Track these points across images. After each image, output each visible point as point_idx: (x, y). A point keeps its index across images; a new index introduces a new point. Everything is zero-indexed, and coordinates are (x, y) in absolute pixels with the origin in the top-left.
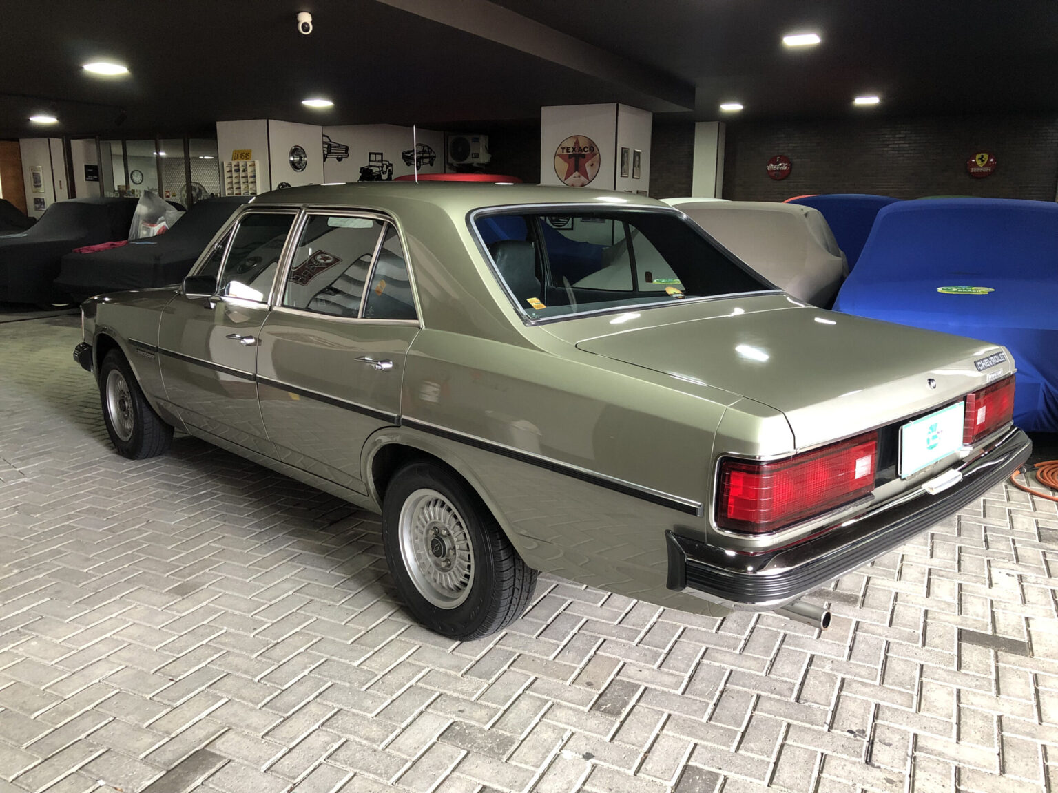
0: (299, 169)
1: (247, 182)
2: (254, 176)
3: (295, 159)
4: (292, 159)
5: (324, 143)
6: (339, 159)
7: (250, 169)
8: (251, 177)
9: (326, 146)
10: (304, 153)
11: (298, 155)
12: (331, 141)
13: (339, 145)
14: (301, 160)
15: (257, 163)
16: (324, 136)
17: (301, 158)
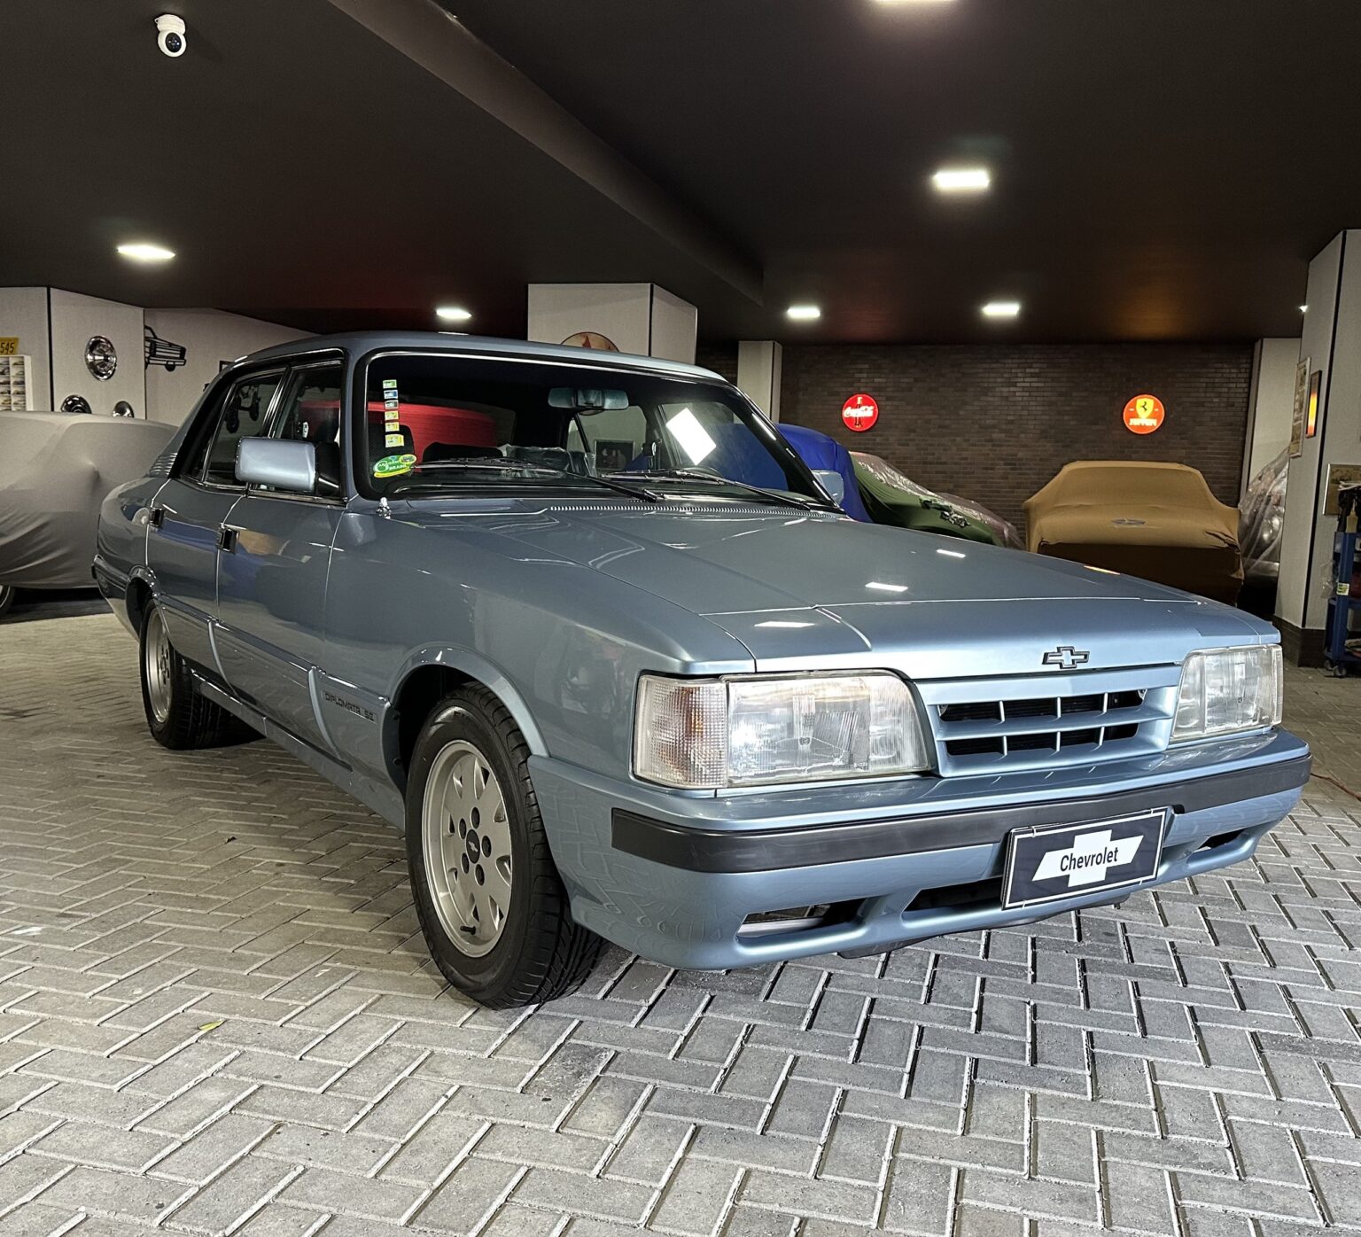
0: (102, 375)
1: (9, 392)
2: (23, 383)
3: (97, 358)
4: (90, 358)
5: (147, 339)
6: (170, 368)
7: (14, 371)
8: (16, 383)
9: (148, 344)
10: (112, 349)
11: (101, 352)
12: (155, 337)
13: (171, 345)
14: (106, 360)
15: (28, 360)
16: (146, 327)
17: (106, 357)
